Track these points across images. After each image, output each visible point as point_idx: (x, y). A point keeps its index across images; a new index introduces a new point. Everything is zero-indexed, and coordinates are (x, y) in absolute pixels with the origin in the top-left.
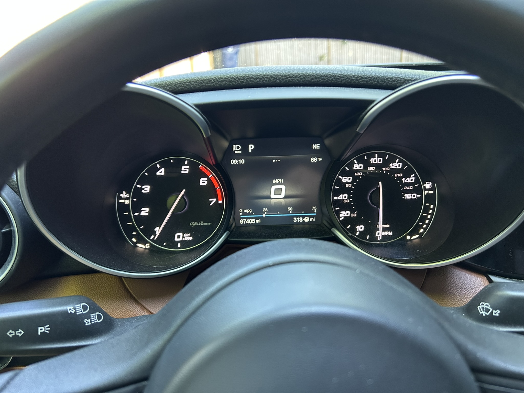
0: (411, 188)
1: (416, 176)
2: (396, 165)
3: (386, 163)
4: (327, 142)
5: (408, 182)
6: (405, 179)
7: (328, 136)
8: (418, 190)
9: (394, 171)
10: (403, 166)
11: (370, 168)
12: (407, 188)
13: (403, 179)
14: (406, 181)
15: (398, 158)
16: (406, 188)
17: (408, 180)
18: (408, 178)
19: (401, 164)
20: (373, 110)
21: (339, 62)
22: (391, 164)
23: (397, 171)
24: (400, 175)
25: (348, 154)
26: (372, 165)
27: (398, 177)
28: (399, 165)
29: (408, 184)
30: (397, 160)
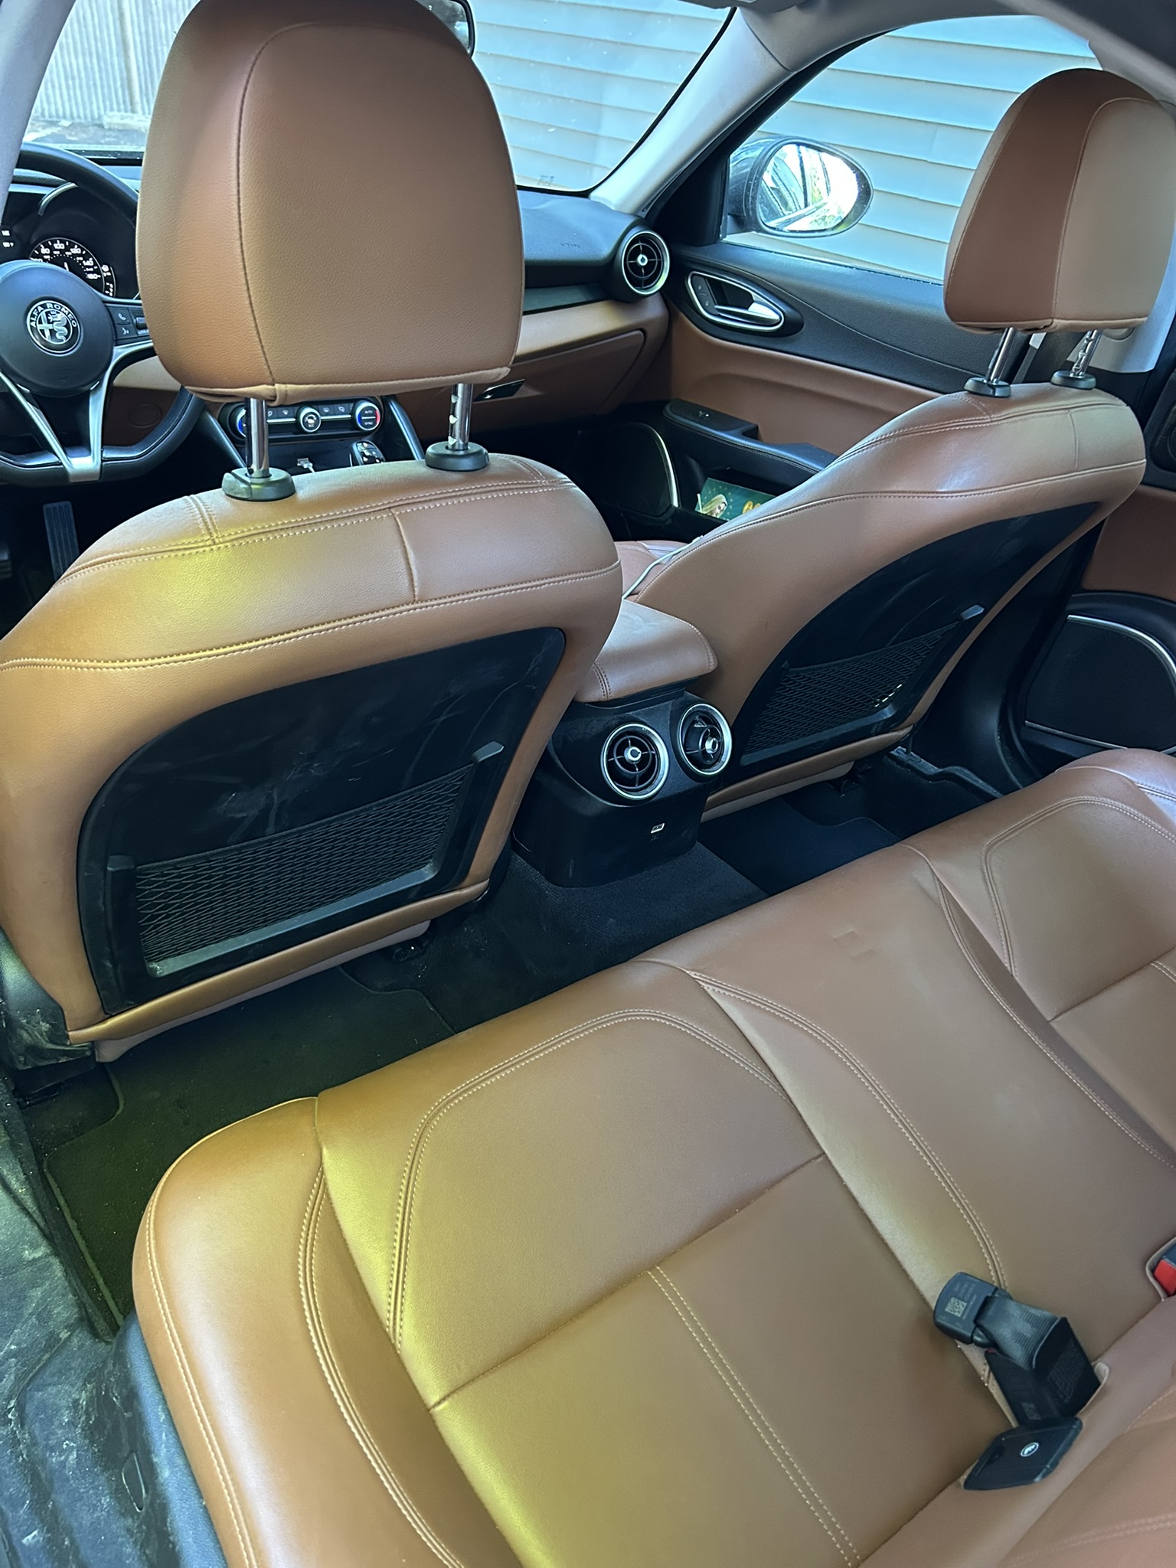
0: (92, 269)
1: (93, 260)
2: (76, 250)
3: (67, 249)
4: (15, 229)
7: (15, 224)
8: (97, 272)
9: (75, 255)
10: (82, 251)
11: (55, 252)
13: (84, 262)
14: (87, 264)
15: (77, 244)
16: (87, 269)
18: (88, 262)
19: (80, 249)
20: (45, 200)
21: (32, 124)
22: (72, 249)
23: (79, 255)
24: (81, 259)
25: (34, 239)
26: (57, 250)
27: (80, 261)
29: (89, 267)
30: (76, 246)
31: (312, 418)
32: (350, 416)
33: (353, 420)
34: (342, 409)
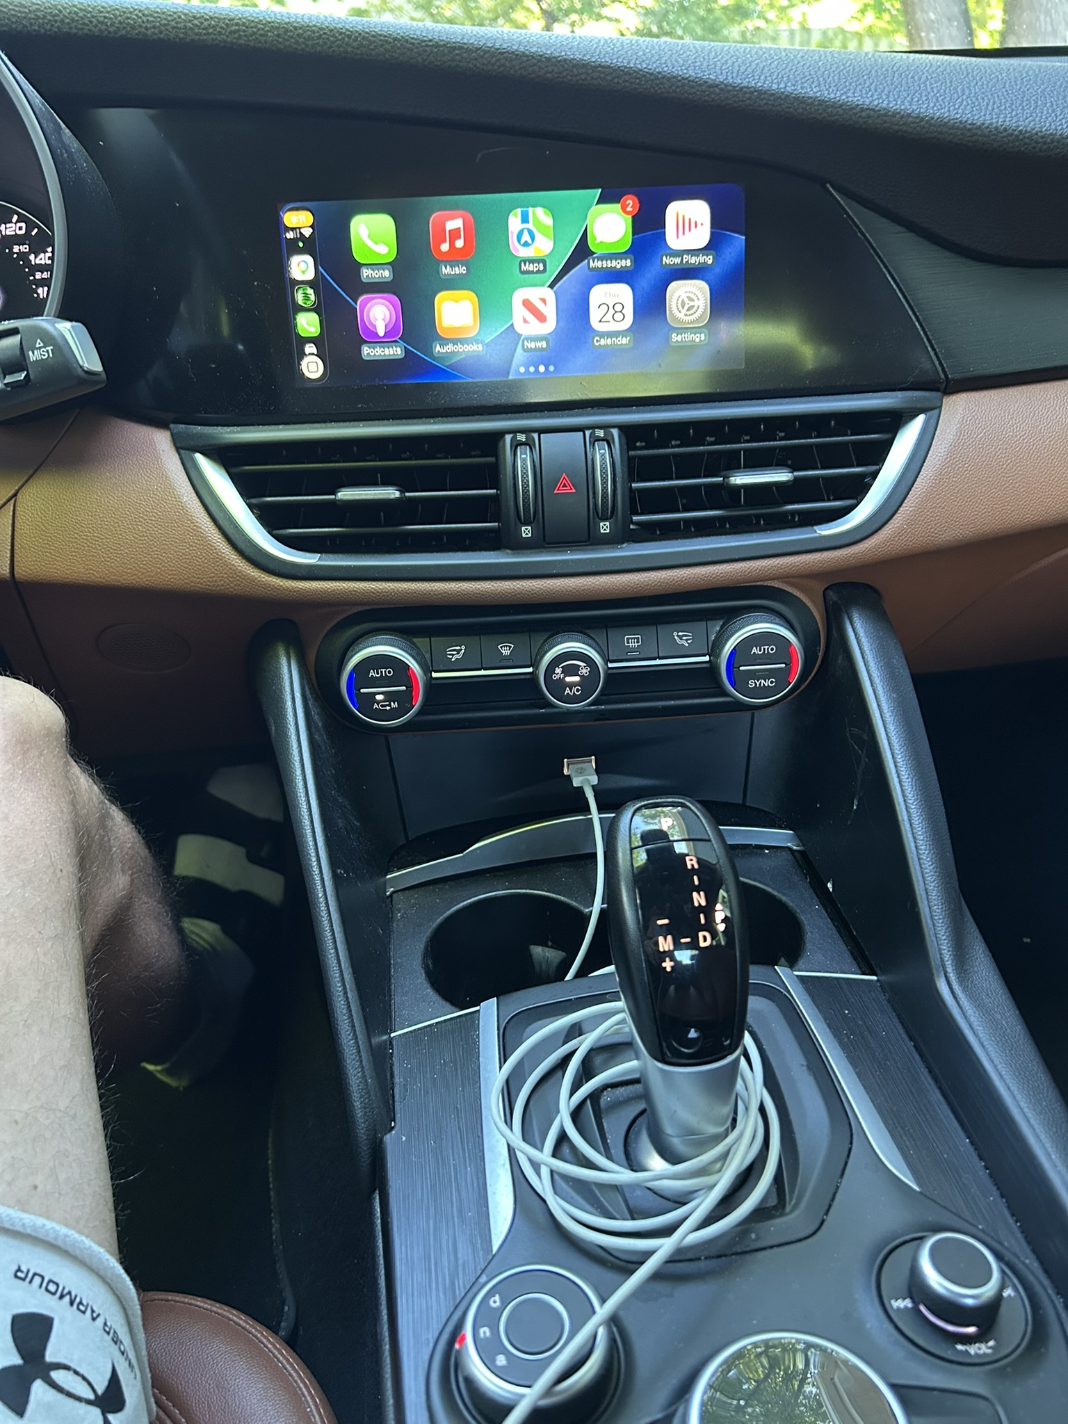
2: (14, 228)
5: (43, 262)
6: (36, 257)
9: (10, 241)
10: (29, 230)
12: (43, 276)
13: (32, 257)
14: (38, 261)
15: (18, 214)
16: (38, 276)
17: (43, 259)
18: (42, 255)
19: (23, 225)
22: (3, 226)
23: (18, 240)
24: (25, 248)
28: (20, 228)
29: (43, 268)
30: (15, 218)
31: (573, 670)
32: (707, 658)
33: (712, 669)
34: (683, 638)
